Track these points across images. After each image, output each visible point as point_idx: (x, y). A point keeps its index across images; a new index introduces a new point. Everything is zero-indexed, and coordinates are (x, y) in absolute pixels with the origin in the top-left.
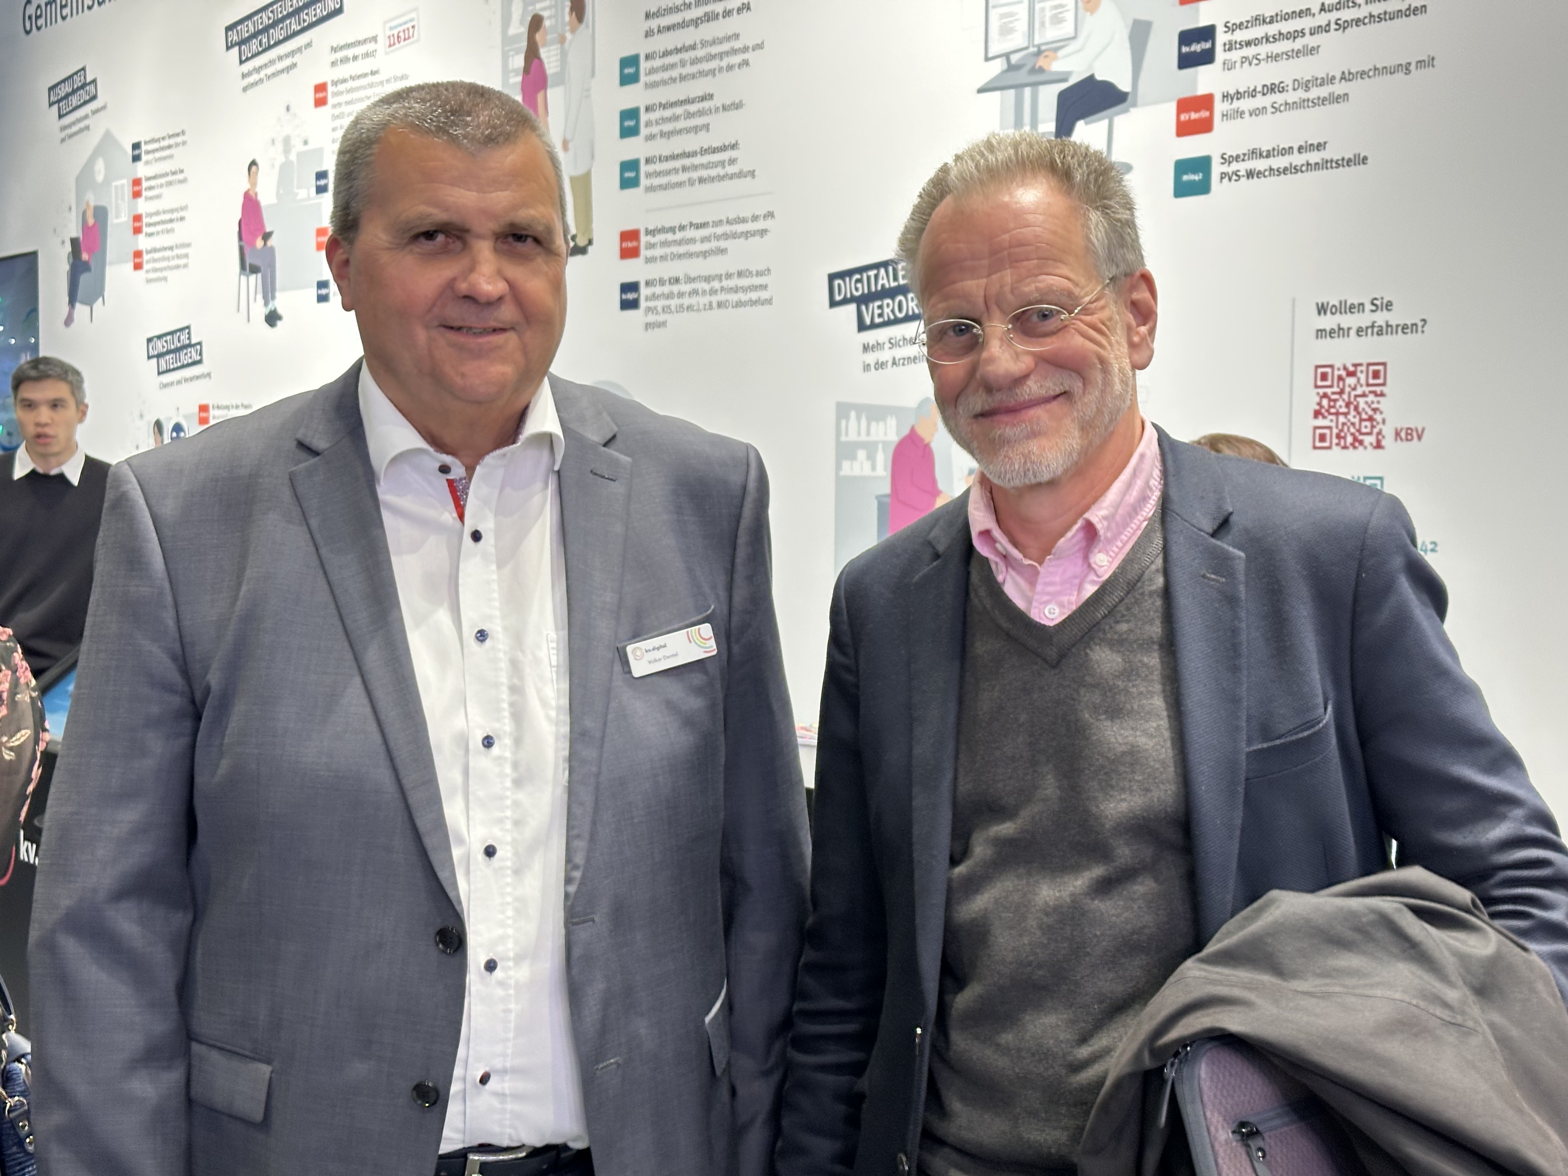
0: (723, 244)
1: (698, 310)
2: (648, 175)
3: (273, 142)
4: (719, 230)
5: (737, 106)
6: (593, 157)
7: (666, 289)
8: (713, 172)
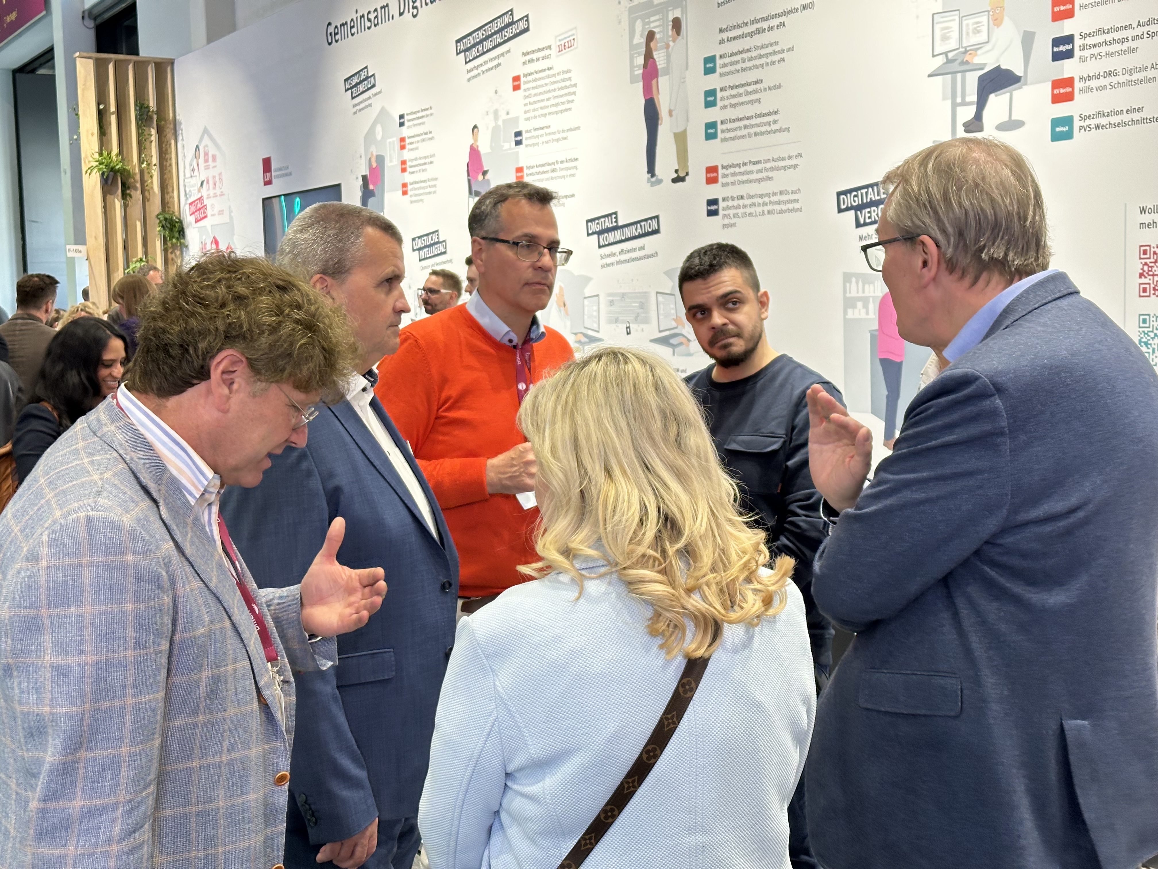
0: (770, 174)
1: (756, 216)
2: (723, 131)
3: (487, 113)
4: (768, 165)
5: (778, 87)
6: (688, 120)
7: (736, 203)
8: (763, 129)
